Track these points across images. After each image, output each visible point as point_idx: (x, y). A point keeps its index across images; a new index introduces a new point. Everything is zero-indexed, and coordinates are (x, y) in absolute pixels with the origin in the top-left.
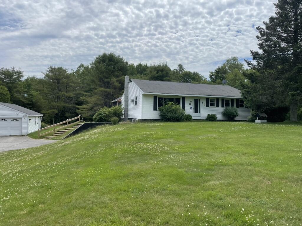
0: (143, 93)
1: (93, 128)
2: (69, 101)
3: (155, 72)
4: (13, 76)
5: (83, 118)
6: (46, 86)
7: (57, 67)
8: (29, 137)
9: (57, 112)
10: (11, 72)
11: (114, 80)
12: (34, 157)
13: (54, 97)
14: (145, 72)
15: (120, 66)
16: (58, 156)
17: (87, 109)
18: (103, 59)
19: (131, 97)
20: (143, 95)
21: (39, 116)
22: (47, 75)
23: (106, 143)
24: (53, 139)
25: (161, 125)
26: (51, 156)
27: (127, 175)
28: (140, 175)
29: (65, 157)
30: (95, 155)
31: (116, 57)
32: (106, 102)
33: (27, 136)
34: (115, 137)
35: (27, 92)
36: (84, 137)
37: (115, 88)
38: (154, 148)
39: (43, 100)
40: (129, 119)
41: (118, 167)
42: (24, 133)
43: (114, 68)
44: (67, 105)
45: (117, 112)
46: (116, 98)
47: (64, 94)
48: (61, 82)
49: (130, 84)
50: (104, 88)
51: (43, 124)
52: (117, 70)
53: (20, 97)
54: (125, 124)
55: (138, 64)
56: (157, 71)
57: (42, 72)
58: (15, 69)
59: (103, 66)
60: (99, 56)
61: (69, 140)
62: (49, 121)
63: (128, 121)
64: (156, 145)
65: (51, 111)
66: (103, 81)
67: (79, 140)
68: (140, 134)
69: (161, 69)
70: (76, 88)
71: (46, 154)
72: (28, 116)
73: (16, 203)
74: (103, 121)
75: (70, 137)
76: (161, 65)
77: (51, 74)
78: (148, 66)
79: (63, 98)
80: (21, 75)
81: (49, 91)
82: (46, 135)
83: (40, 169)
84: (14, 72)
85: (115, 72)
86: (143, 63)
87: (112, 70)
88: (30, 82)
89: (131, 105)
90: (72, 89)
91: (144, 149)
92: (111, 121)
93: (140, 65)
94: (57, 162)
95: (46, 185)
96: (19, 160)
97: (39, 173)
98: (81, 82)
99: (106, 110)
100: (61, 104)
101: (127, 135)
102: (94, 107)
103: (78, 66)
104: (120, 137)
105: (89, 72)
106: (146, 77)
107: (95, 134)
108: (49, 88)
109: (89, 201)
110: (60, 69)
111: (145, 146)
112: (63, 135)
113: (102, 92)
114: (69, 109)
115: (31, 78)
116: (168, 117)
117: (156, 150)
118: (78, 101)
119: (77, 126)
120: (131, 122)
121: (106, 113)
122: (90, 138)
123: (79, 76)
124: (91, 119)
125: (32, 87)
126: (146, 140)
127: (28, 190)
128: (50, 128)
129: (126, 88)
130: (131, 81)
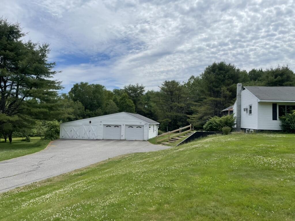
0: (259, 101)
1: (204, 137)
2: (181, 111)
3: (272, 76)
4: (137, 91)
5: (193, 127)
6: (161, 98)
7: (170, 81)
8: (149, 142)
9: (170, 121)
10: (136, 88)
11: (224, 88)
12: (155, 160)
13: (168, 107)
14: (260, 78)
15: (231, 74)
16: (175, 161)
17: (197, 118)
18: (213, 69)
19: (245, 105)
20: (259, 103)
21: (156, 124)
22: (163, 89)
23: (219, 153)
24: (168, 145)
25: (283, 137)
26: (168, 161)
27: (249, 190)
28: (264, 192)
29: (181, 163)
30: (209, 164)
31: (227, 66)
32: (216, 112)
33: (148, 142)
34: (229, 148)
35: (146, 104)
36: (197, 146)
37: (225, 97)
38: (277, 164)
39: (159, 110)
40: (242, 129)
41: (236, 180)
42: (146, 139)
43: (224, 77)
44: (179, 114)
45: (228, 121)
46: (227, 107)
47: (176, 105)
48: (174, 94)
49: (243, 92)
50: (214, 97)
51: (160, 131)
52: (228, 79)
53: (142, 108)
54: (238, 134)
55: (252, 70)
56: (275, 75)
57: (159, 86)
58: (139, 85)
59: (212, 76)
60: (209, 66)
61: (183, 147)
62: (164, 129)
63: (241, 132)
64: (280, 160)
65: (165, 119)
66: (213, 90)
67: (192, 148)
68: (257, 145)
69: (281, 73)
70: (187, 98)
71: (164, 159)
72: (149, 124)
73: (146, 199)
74: (214, 130)
75: (183, 145)
76: (280, 69)
77: (165, 87)
78: (263, 70)
79: (175, 108)
80: (143, 90)
81: (164, 102)
82: (162, 142)
83: (161, 172)
84: (138, 88)
85: (226, 81)
86: (258, 68)
87: (222, 78)
88: (149, 95)
89: (244, 114)
90: (183, 99)
91: (265, 163)
92: (223, 131)
93: (254, 71)
94: (175, 167)
95: (168, 187)
96: (143, 162)
97: (161, 175)
98: (191, 93)
99: (217, 119)
100: (174, 114)
101: (242, 146)
102: (204, 116)
103: (189, 78)
104: (234, 148)
105: (199, 83)
106: (261, 83)
107: (207, 143)
108: (164, 99)
109: (210, 210)
110: (173, 82)
111: (265, 160)
112: (176, 142)
113: (212, 101)
114: (181, 118)
115: (150, 92)
116: (292, 128)
117: (281, 165)
118: (189, 111)
119: (188, 134)
120: (245, 132)
121: (217, 122)
122: (203, 146)
123: (190, 87)
124: (202, 128)
125: (151, 99)
126: (266, 154)
127: (154, 190)
128: (165, 135)
129: (239, 96)
130: (244, 89)
